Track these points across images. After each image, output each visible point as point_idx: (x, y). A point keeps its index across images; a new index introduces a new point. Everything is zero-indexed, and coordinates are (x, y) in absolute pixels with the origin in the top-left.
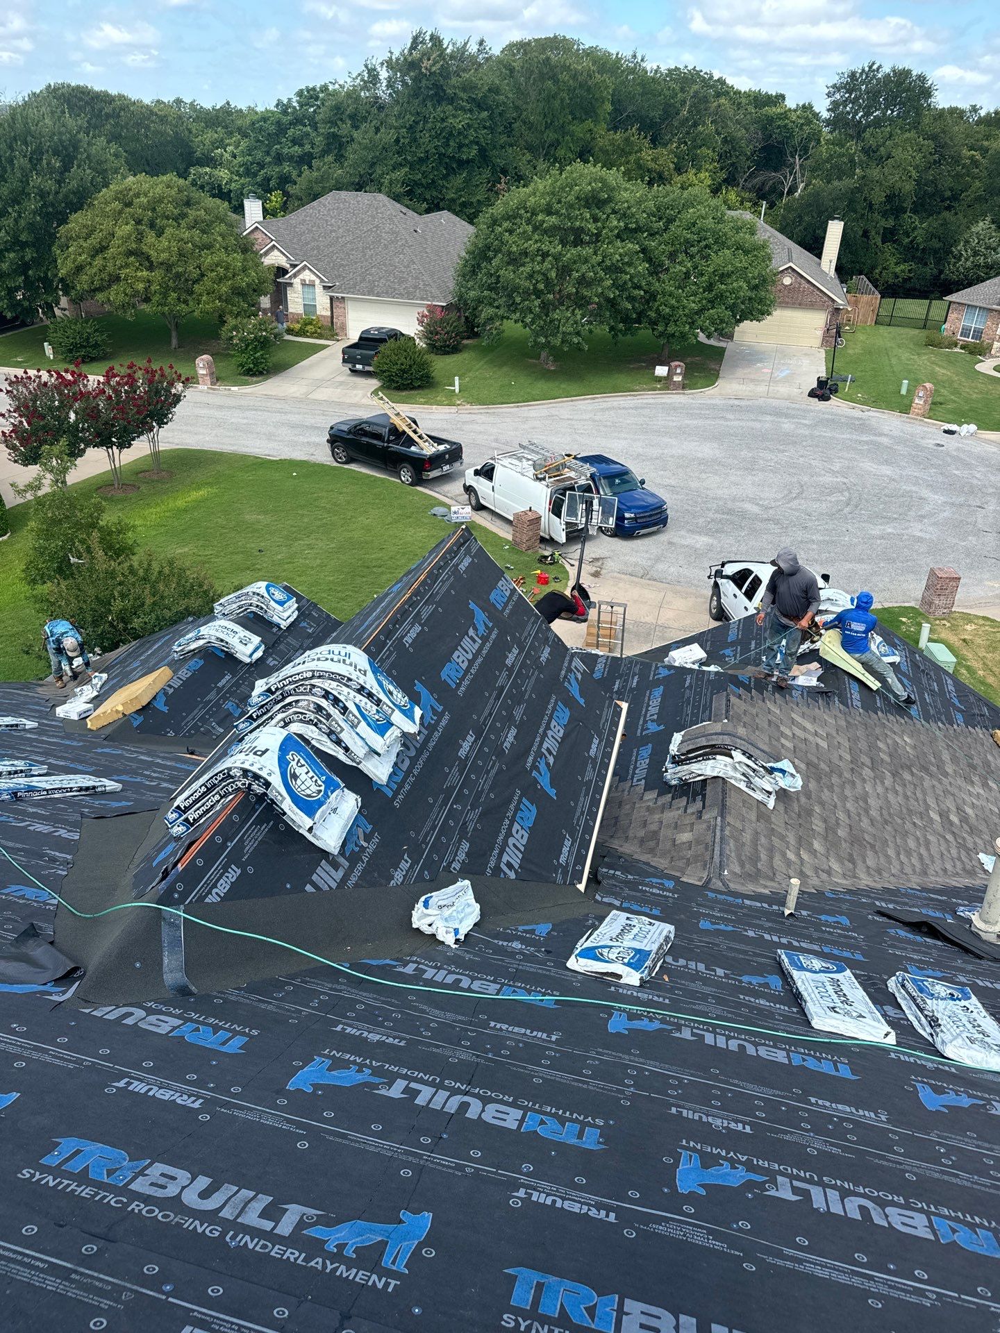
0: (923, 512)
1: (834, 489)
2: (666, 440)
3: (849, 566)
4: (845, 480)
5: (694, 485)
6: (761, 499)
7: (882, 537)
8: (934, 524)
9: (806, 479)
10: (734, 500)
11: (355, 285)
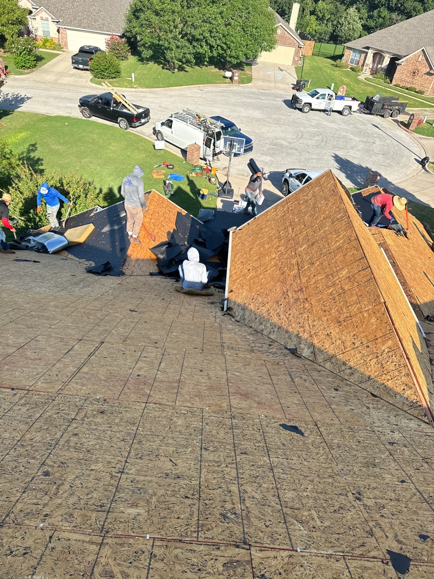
1: (315, 134)
2: (238, 108)
4: (318, 130)
5: (257, 131)
6: (287, 139)
9: (302, 129)
10: (276, 138)
11: (71, 21)
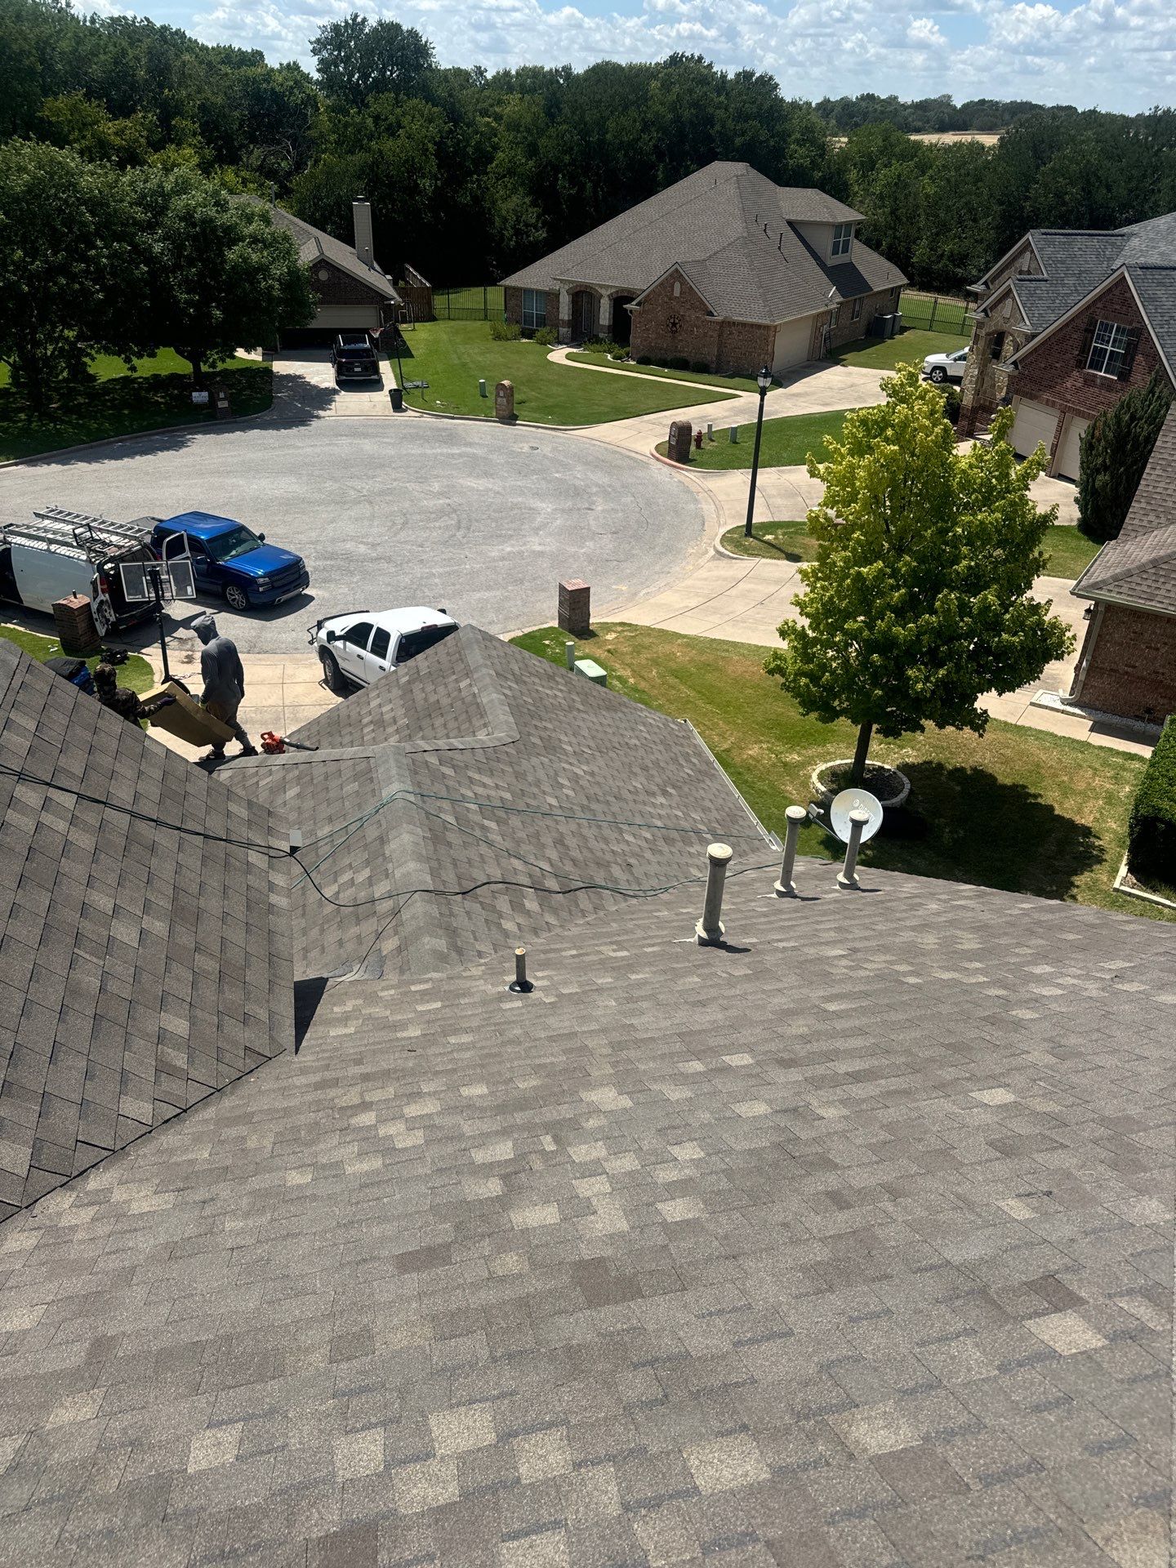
0: (536, 524)
1: (441, 513)
3: (478, 595)
4: (447, 501)
6: (364, 536)
7: (503, 559)
8: (550, 534)
9: (406, 505)
10: (333, 541)
